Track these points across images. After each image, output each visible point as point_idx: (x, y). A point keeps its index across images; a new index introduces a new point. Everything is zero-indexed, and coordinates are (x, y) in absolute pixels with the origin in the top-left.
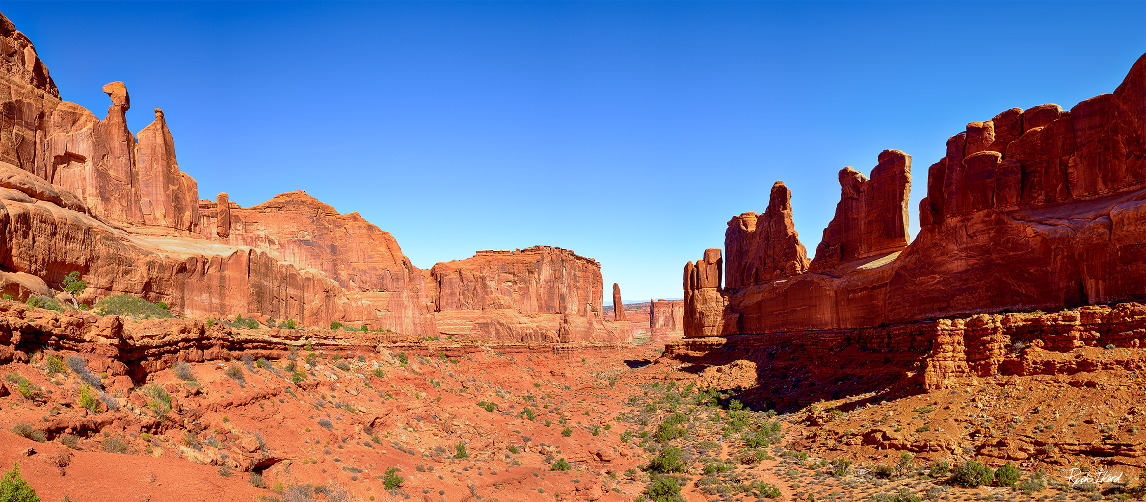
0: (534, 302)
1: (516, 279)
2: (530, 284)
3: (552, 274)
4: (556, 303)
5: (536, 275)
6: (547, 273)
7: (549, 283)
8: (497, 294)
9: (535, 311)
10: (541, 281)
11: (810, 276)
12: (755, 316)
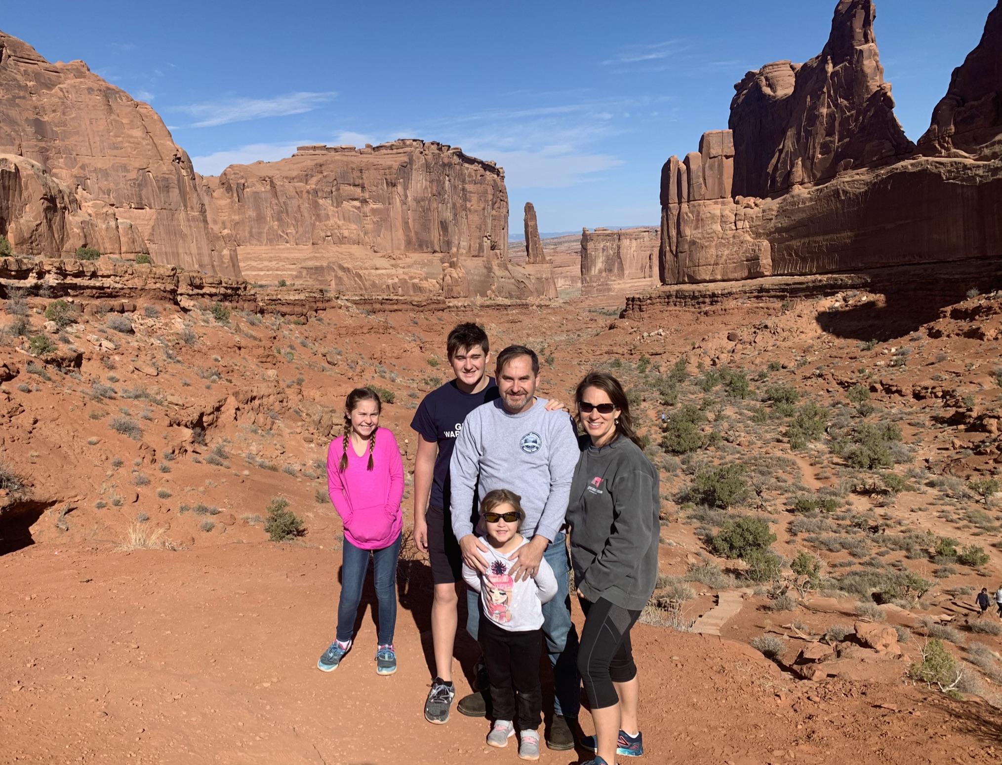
0: (400, 234)
1: (367, 195)
2: (389, 204)
3: (426, 188)
4: (435, 235)
5: (400, 188)
6: (419, 185)
7: (422, 203)
8: (336, 220)
9: (399, 249)
10: (410, 199)
11: (920, 164)
12: (796, 243)
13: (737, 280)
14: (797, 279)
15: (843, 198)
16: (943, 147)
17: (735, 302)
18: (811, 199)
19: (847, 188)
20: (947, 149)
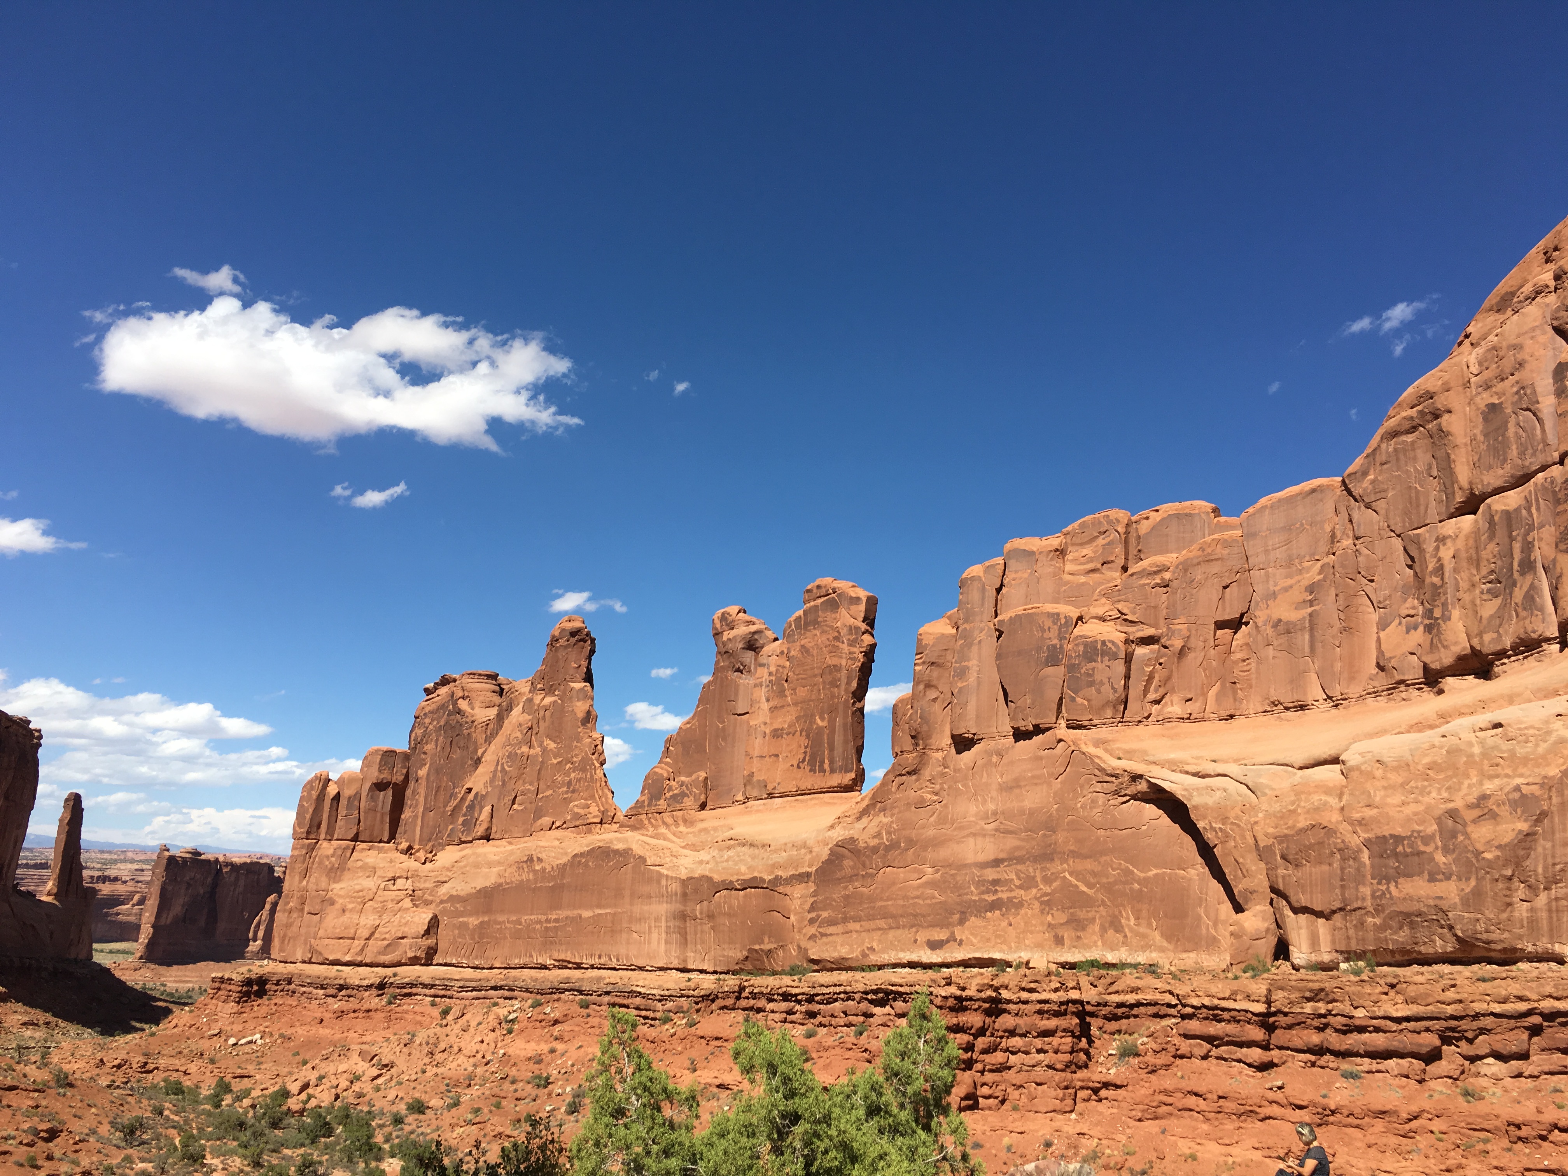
11: (625, 840)
12: (473, 921)
13: (384, 966)
14: (469, 973)
15: (538, 868)
16: (650, 822)
17: (377, 1000)
18: (499, 863)
19: (543, 856)
20: (655, 827)
